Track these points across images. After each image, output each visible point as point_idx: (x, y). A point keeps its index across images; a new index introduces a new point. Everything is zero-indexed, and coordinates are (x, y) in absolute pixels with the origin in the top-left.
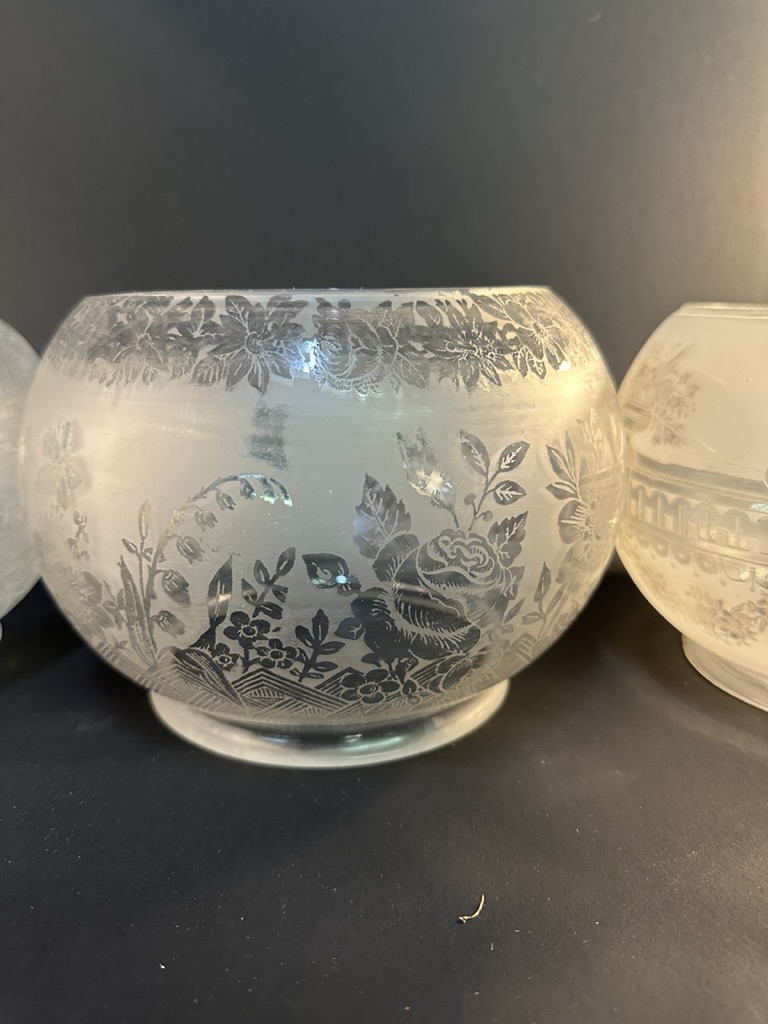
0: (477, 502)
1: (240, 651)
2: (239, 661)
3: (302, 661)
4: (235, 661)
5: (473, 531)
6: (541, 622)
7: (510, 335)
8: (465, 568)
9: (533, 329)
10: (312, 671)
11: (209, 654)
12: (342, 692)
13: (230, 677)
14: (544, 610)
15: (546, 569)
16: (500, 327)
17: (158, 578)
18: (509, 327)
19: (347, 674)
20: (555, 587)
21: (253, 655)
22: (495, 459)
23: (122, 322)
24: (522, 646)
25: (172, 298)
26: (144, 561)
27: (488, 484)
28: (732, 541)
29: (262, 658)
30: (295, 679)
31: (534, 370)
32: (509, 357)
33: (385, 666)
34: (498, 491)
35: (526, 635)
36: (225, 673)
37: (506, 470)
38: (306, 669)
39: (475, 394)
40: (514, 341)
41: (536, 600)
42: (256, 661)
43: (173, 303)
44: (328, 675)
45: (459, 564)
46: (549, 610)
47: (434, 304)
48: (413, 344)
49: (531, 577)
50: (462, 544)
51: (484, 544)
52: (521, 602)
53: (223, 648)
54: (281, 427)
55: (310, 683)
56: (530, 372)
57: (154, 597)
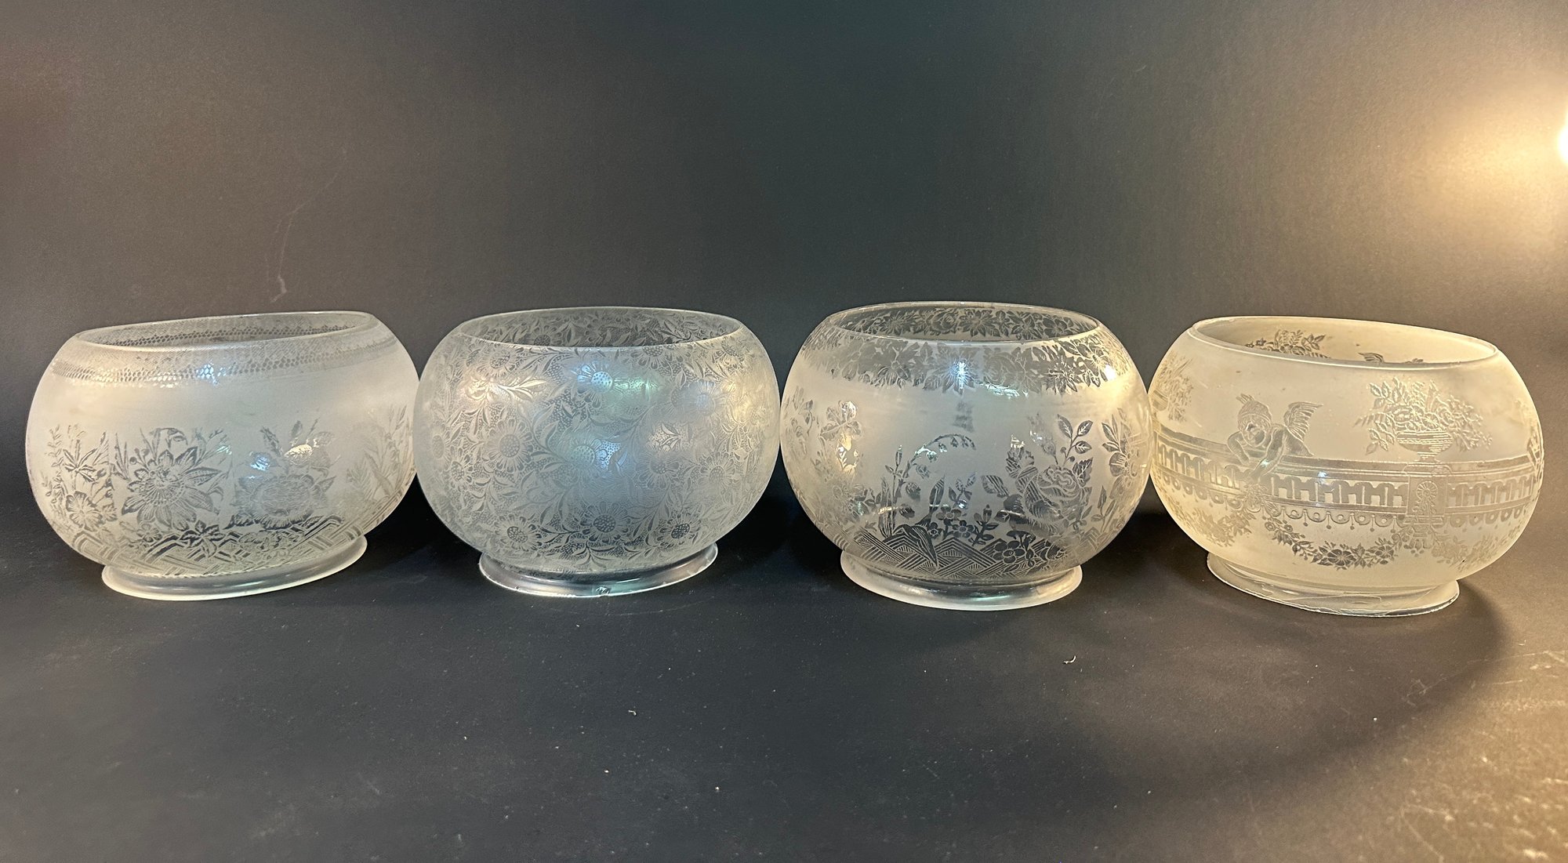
0: (1067, 451)
1: (944, 527)
2: (942, 533)
3: (976, 533)
4: (939, 533)
5: (1065, 467)
6: (1102, 521)
7: (1081, 364)
8: (1061, 486)
9: (1093, 359)
10: (980, 539)
11: (926, 528)
12: (994, 554)
13: (935, 543)
14: (1104, 514)
15: (1104, 491)
16: (1075, 360)
17: (904, 486)
18: (1080, 360)
19: (999, 542)
20: (1109, 501)
21: (950, 529)
22: (1075, 429)
23: (879, 353)
24: (1091, 535)
25: (906, 342)
26: (897, 477)
27: (1072, 442)
28: (1231, 484)
29: (955, 531)
30: (970, 544)
31: (1094, 382)
32: (1080, 376)
33: (1018, 539)
34: (1077, 446)
35: (1093, 529)
36: (932, 540)
37: (1081, 435)
38: (977, 538)
39: (1064, 396)
40: (1083, 367)
41: (1099, 507)
42: (951, 533)
43: (908, 345)
44: (988, 543)
45: (1058, 484)
46: (1106, 515)
47: (1041, 349)
48: (1033, 371)
49: (1096, 495)
50: (1059, 473)
51: (1071, 474)
52: (1090, 508)
53: (935, 525)
54: (971, 412)
55: (978, 547)
56: (1092, 383)
57: (900, 496)
